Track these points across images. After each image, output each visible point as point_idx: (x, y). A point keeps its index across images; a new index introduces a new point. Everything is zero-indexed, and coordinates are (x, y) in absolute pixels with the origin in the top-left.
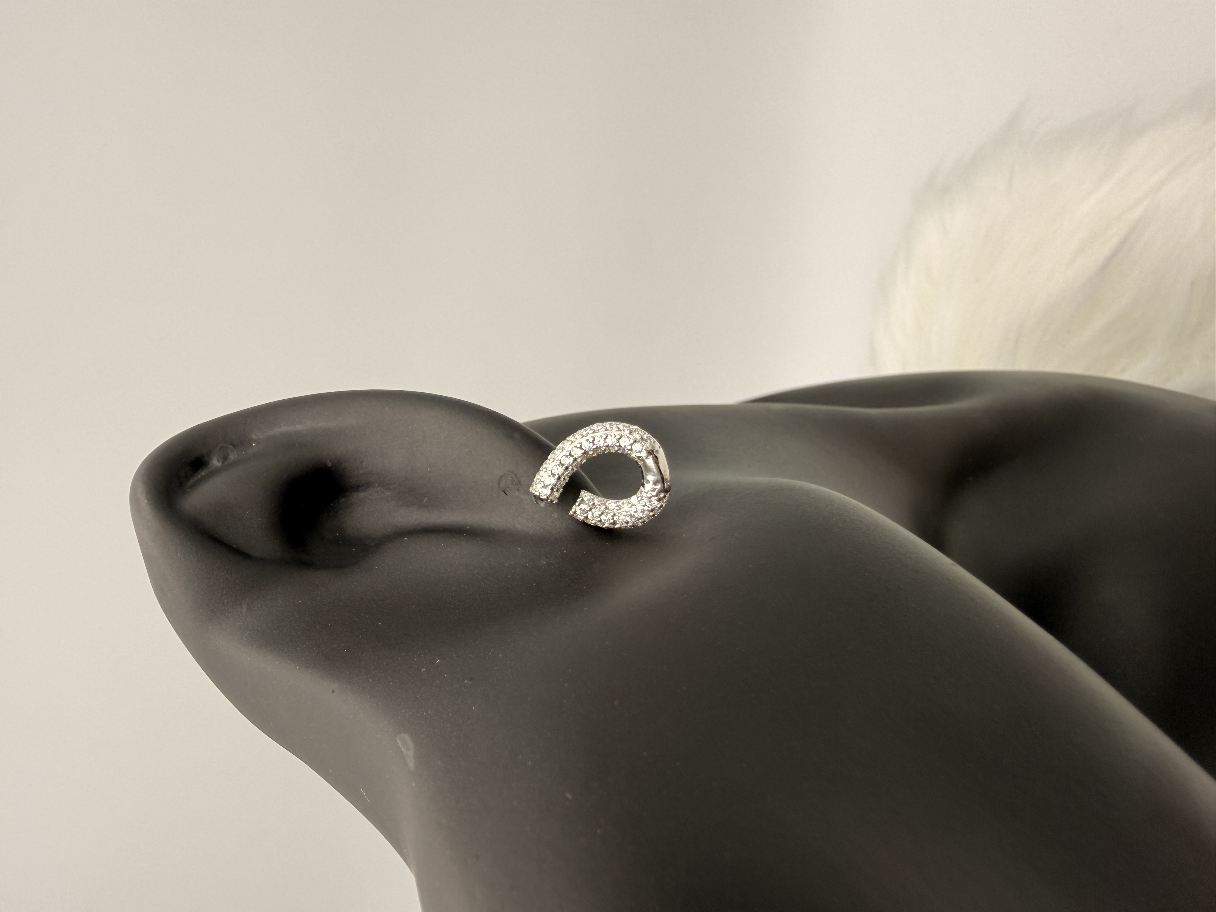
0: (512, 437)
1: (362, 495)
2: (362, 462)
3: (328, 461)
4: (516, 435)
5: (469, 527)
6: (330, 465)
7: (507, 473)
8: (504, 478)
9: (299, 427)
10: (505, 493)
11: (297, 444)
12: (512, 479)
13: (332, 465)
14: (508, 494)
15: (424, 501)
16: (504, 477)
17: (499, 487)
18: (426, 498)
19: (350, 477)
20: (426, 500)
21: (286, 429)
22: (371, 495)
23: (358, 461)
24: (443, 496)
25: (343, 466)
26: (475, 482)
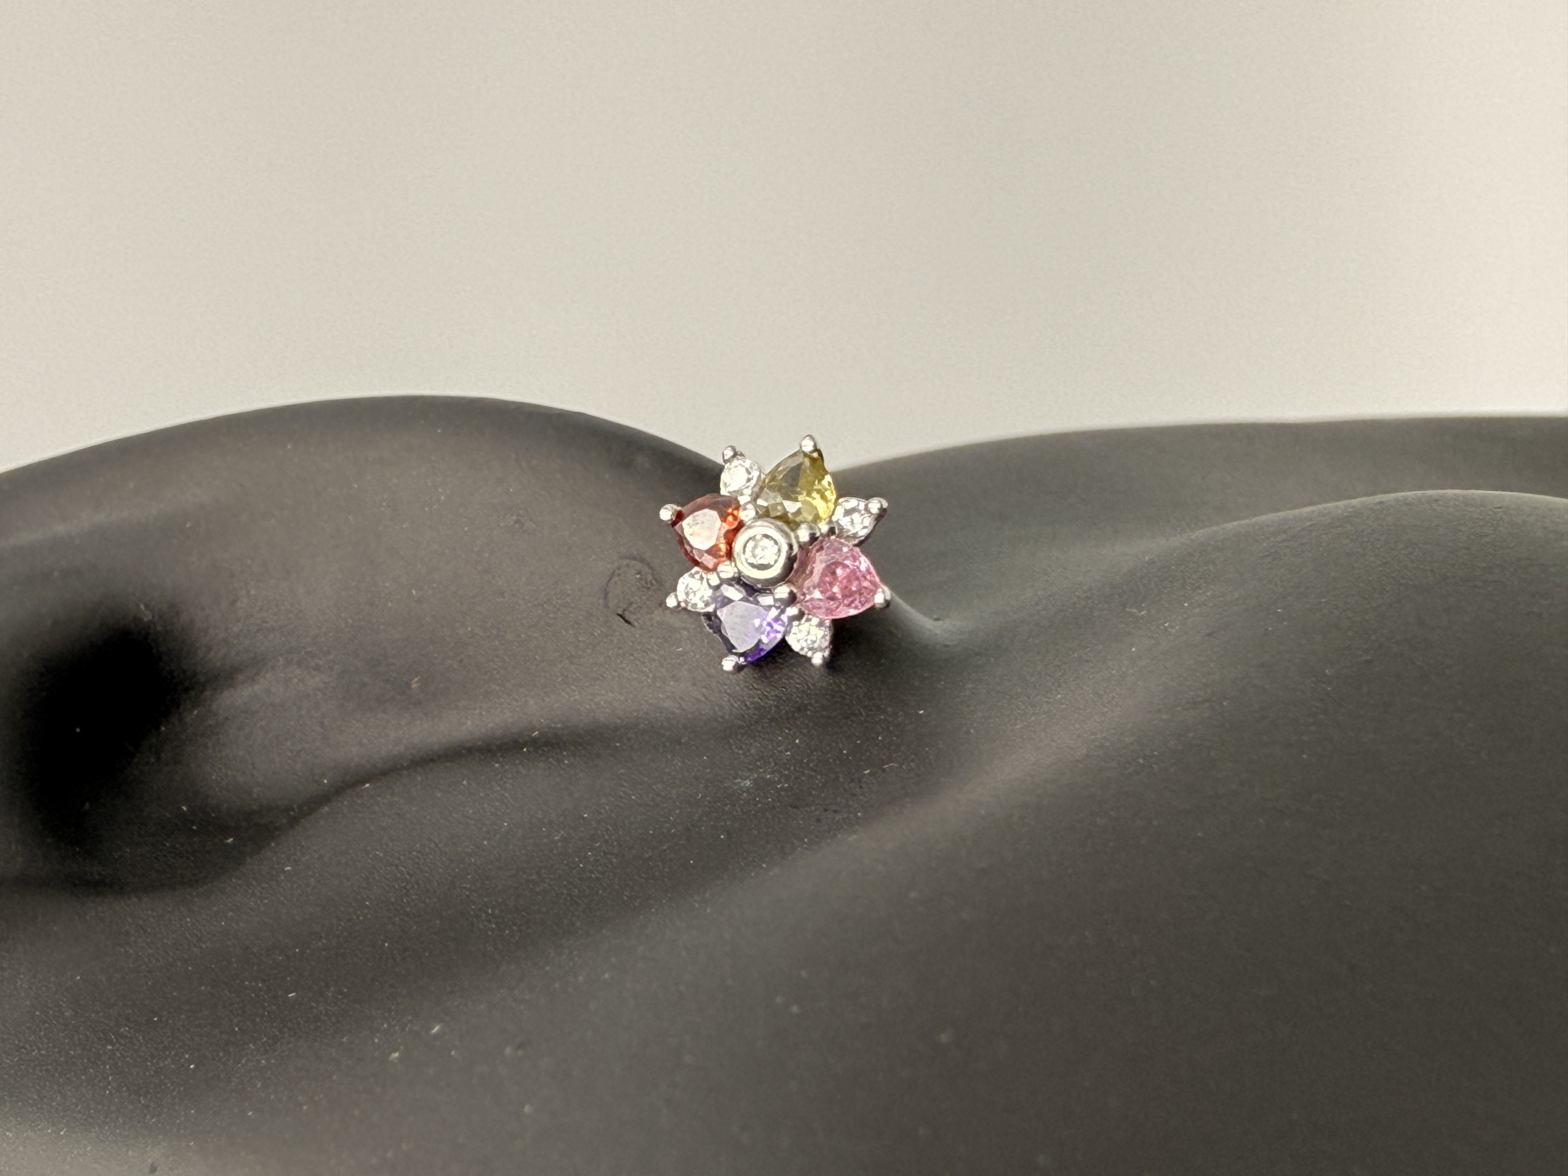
2: (233, 603)
3: (142, 607)
5: (537, 732)
7: (624, 563)
8: (616, 579)
9: (60, 528)
10: (627, 622)
11: (56, 574)
12: (638, 576)
13: (153, 617)
14: (632, 621)
15: (413, 686)
16: (619, 575)
17: (606, 606)
18: (416, 677)
19: (209, 648)
20: (417, 682)
21: (26, 537)
22: (268, 693)
23: (225, 601)
24: (461, 662)
25: (185, 616)
26: (542, 605)
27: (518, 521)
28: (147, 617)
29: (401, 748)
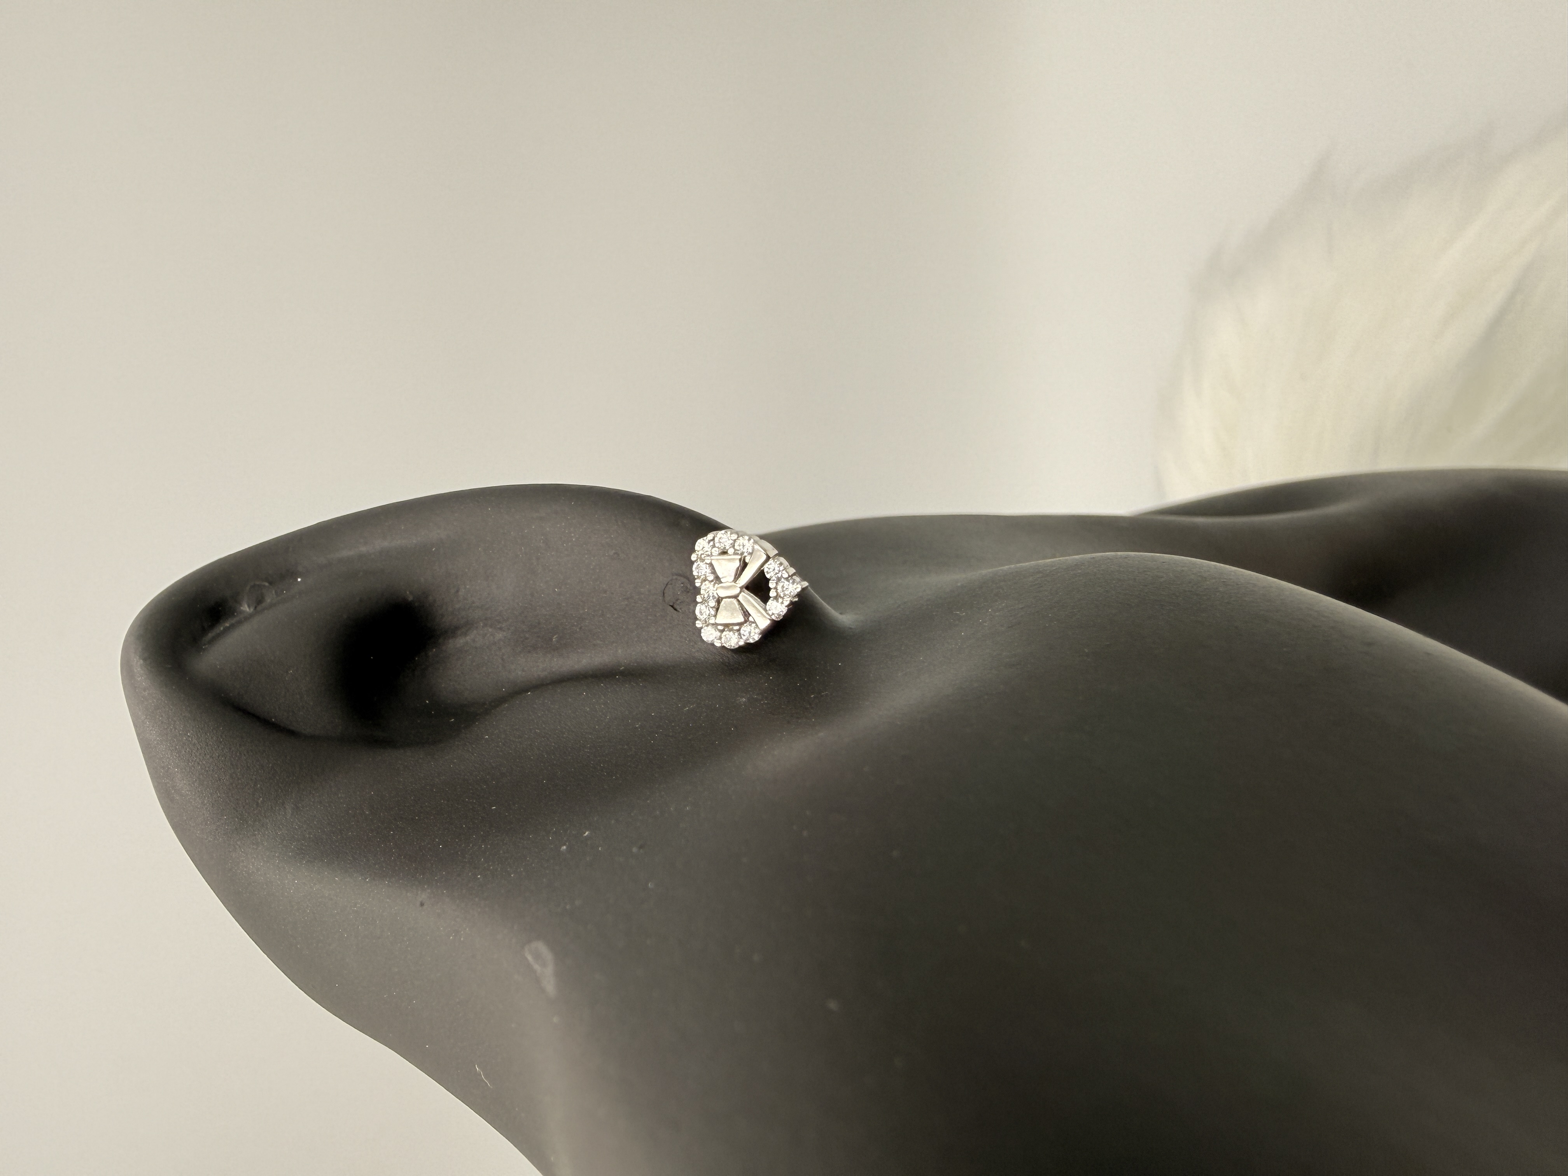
5: (623, 667)
7: (674, 578)
13: (414, 597)
14: (678, 609)
15: (553, 640)
18: (555, 635)
19: (443, 616)
20: (555, 638)
21: (345, 553)
22: (474, 641)
23: (453, 591)
24: (581, 628)
25: (431, 598)
26: (627, 599)
27: (615, 553)
28: (410, 598)
29: (545, 673)
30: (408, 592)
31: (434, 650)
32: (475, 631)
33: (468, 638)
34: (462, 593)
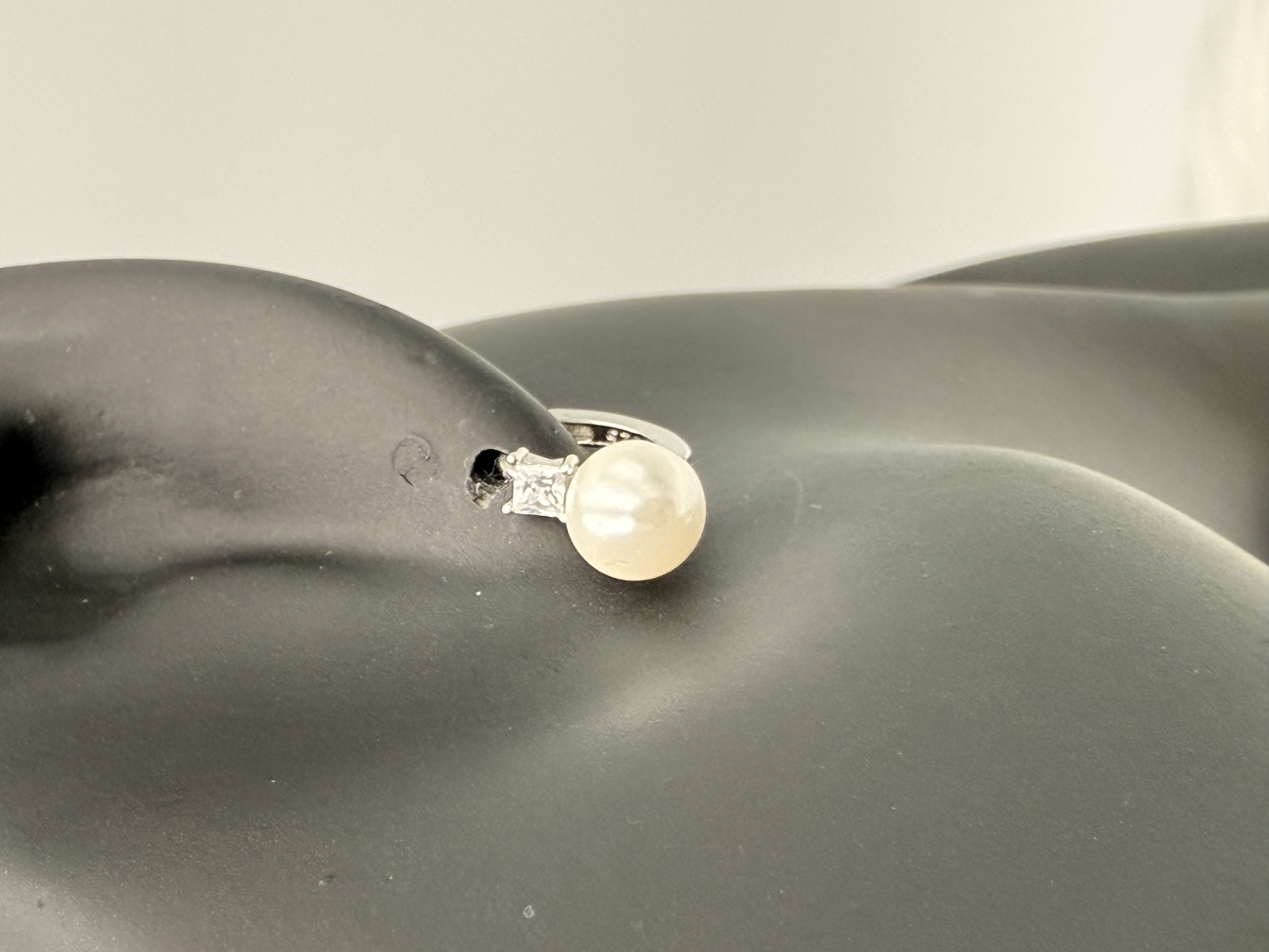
0: (420, 360)
1: (102, 484)
4: (430, 357)
5: (330, 552)
6: (32, 420)
7: (410, 437)
8: (402, 448)
10: (408, 481)
13: (35, 421)
17: (393, 467)
18: (238, 489)
20: (237, 494)
22: (121, 484)
23: (94, 413)
24: (274, 487)
25: (61, 421)
26: (343, 456)
29: (220, 543)
30: (28, 412)
31: (63, 493)
32: (123, 471)
33: (112, 478)
34: (106, 418)
